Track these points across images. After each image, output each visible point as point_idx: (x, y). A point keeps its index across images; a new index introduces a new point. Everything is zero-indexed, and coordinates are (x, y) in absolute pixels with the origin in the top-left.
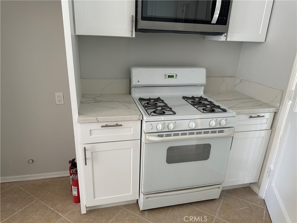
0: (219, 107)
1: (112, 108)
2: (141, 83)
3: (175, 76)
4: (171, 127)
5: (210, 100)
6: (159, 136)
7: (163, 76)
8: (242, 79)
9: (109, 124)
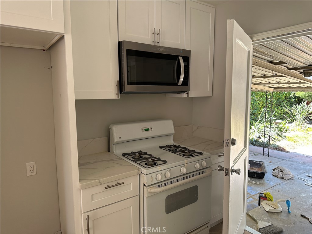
0: (194, 151)
1: (106, 168)
2: (123, 139)
3: (150, 129)
4: (168, 175)
5: (182, 146)
6: (158, 186)
7: (141, 130)
8: (199, 126)
9: (110, 184)
